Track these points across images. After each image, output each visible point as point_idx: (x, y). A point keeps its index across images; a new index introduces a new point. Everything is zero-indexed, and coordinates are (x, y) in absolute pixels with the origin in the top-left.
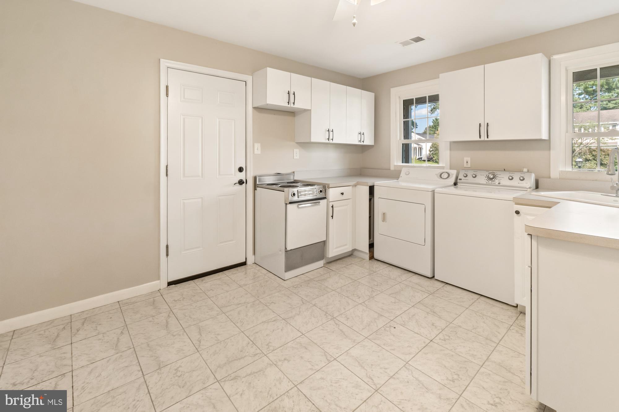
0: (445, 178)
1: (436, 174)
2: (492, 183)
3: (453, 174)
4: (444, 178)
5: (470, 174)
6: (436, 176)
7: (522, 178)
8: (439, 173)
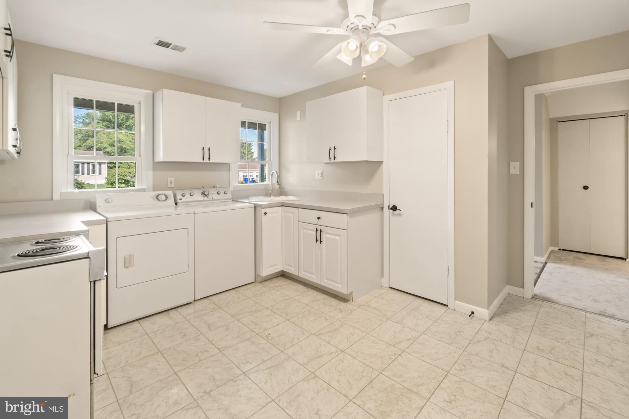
0: (164, 200)
1: (151, 198)
2: (208, 198)
3: (170, 195)
4: (162, 200)
5: (187, 193)
6: (152, 199)
7: (219, 193)
8: (154, 195)
